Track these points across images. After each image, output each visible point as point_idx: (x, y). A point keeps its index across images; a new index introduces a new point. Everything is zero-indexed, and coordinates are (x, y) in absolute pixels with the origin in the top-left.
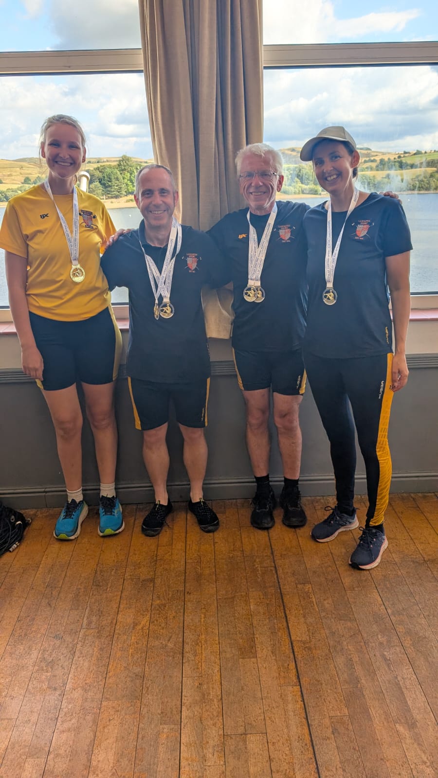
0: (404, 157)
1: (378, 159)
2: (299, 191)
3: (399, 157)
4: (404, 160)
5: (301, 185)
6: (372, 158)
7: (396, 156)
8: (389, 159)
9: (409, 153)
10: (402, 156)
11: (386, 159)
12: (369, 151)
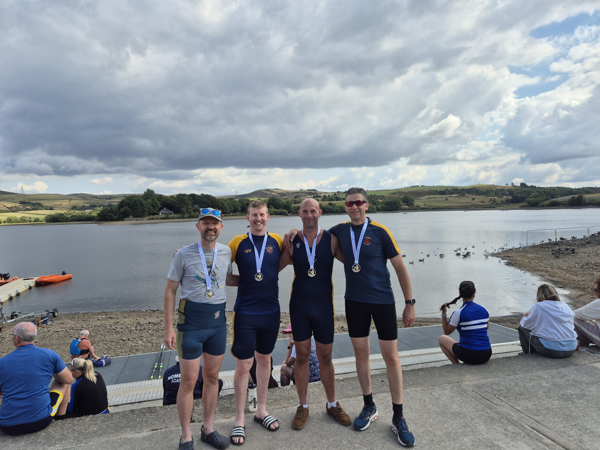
0: (338, 194)
1: (322, 195)
2: (273, 213)
3: (335, 194)
4: (338, 196)
5: (274, 209)
6: (318, 195)
7: (333, 194)
8: (329, 195)
9: (340, 192)
10: (337, 194)
11: (327, 196)
12: (316, 192)
